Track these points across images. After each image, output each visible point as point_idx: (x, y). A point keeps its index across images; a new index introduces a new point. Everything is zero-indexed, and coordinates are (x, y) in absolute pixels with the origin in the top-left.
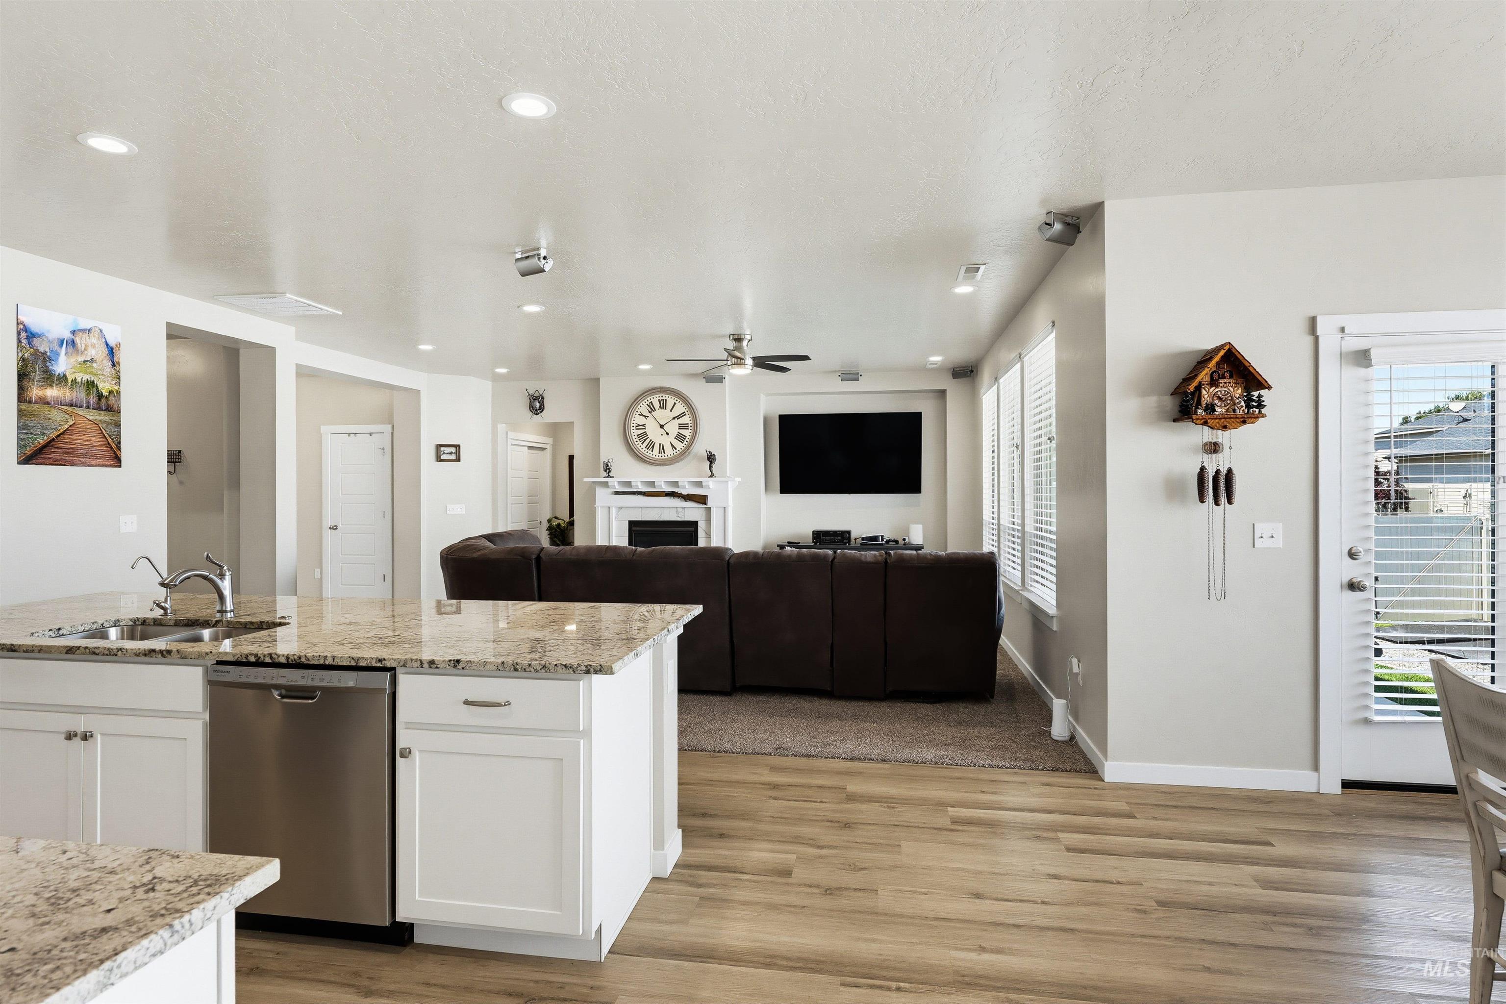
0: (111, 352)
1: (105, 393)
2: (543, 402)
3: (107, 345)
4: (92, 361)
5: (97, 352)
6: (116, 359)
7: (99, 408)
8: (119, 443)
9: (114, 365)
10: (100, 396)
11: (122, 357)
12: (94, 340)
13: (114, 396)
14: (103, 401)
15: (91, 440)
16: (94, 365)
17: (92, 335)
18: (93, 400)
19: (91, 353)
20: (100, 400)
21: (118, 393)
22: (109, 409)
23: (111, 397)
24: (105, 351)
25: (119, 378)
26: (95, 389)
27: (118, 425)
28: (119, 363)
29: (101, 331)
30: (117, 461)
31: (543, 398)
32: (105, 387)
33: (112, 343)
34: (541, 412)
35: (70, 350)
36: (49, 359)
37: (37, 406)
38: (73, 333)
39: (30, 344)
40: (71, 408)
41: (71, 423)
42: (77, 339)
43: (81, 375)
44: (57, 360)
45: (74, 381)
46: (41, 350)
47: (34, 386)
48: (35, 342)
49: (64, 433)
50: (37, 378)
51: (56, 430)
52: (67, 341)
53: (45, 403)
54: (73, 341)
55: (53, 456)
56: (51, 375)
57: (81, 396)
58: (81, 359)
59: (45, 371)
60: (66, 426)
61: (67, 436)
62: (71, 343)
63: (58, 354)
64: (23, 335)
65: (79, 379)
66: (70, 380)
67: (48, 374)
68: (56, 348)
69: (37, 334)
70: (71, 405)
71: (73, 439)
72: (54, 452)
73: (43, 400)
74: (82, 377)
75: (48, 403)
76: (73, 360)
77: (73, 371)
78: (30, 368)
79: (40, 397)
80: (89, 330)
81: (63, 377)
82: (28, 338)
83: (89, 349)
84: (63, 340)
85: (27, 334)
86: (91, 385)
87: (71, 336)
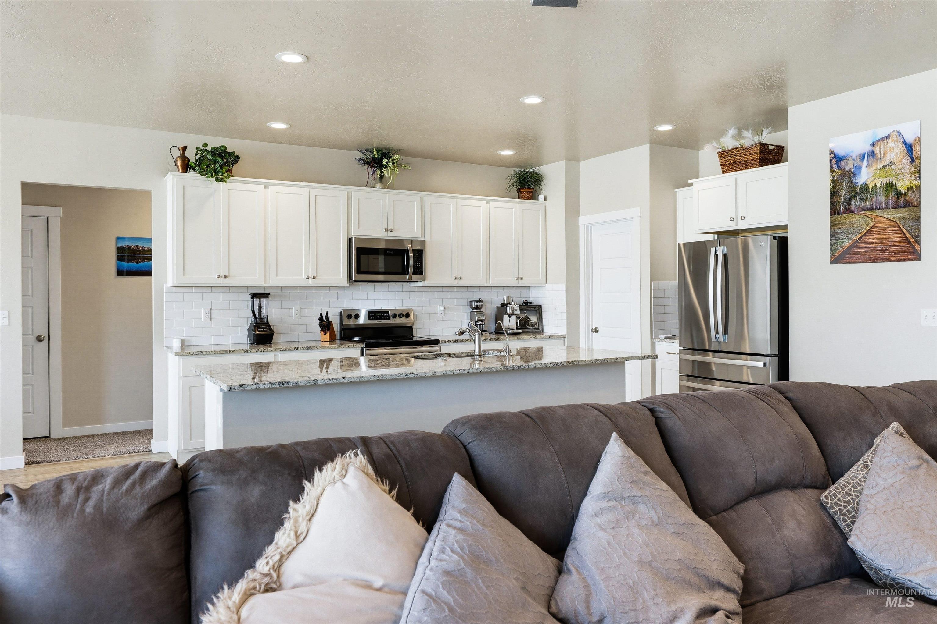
0: (909, 149)
1: (905, 190)
3: (905, 143)
4: (891, 163)
5: (894, 154)
6: (914, 155)
7: (898, 207)
8: (917, 236)
9: (912, 161)
10: (900, 194)
11: (922, 151)
12: (895, 144)
13: (913, 191)
14: (902, 199)
15: (890, 238)
16: (891, 167)
17: (888, 141)
18: (891, 200)
19: (891, 157)
20: (898, 198)
21: (918, 187)
22: (908, 205)
23: (909, 193)
24: (902, 150)
25: (918, 173)
26: (892, 191)
27: (917, 219)
28: (917, 159)
29: (899, 133)
30: (916, 255)
32: (902, 186)
35: (871, 160)
36: (854, 174)
37: (844, 215)
38: (873, 145)
39: (838, 167)
40: (871, 212)
41: (872, 225)
42: (877, 150)
43: (880, 180)
44: (860, 172)
45: (875, 187)
46: (847, 168)
47: (842, 200)
48: (842, 164)
49: (865, 235)
50: (844, 192)
51: (859, 233)
52: (868, 154)
53: (850, 212)
54: (873, 153)
55: (856, 255)
56: (855, 187)
57: (881, 198)
58: (880, 165)
59: (850, 186)
60: (868, 228)
61: (867, 237)
62: (873, 154)
63: (860, 168)
64: (834, 161)
65: (879, 185)
66: (870, 188)
67: (852, 186)
68: (859, 163)
69: (844, 157)
70: (872, 209)
71: (872, 239)
72: (857, 252)
73: (848, 210)
74: (880, 182)
75: (853, 212)
76: (873, 169)
77: (873, 178)
78: (838, 187)
79: (846, 208)
80: (888, 137)
81: (865, 188)
82: (837, 163)
83: (888, 154)
84: (864, 155)
85: (837, 159)
86: (890, 186)
87: (871, 148)
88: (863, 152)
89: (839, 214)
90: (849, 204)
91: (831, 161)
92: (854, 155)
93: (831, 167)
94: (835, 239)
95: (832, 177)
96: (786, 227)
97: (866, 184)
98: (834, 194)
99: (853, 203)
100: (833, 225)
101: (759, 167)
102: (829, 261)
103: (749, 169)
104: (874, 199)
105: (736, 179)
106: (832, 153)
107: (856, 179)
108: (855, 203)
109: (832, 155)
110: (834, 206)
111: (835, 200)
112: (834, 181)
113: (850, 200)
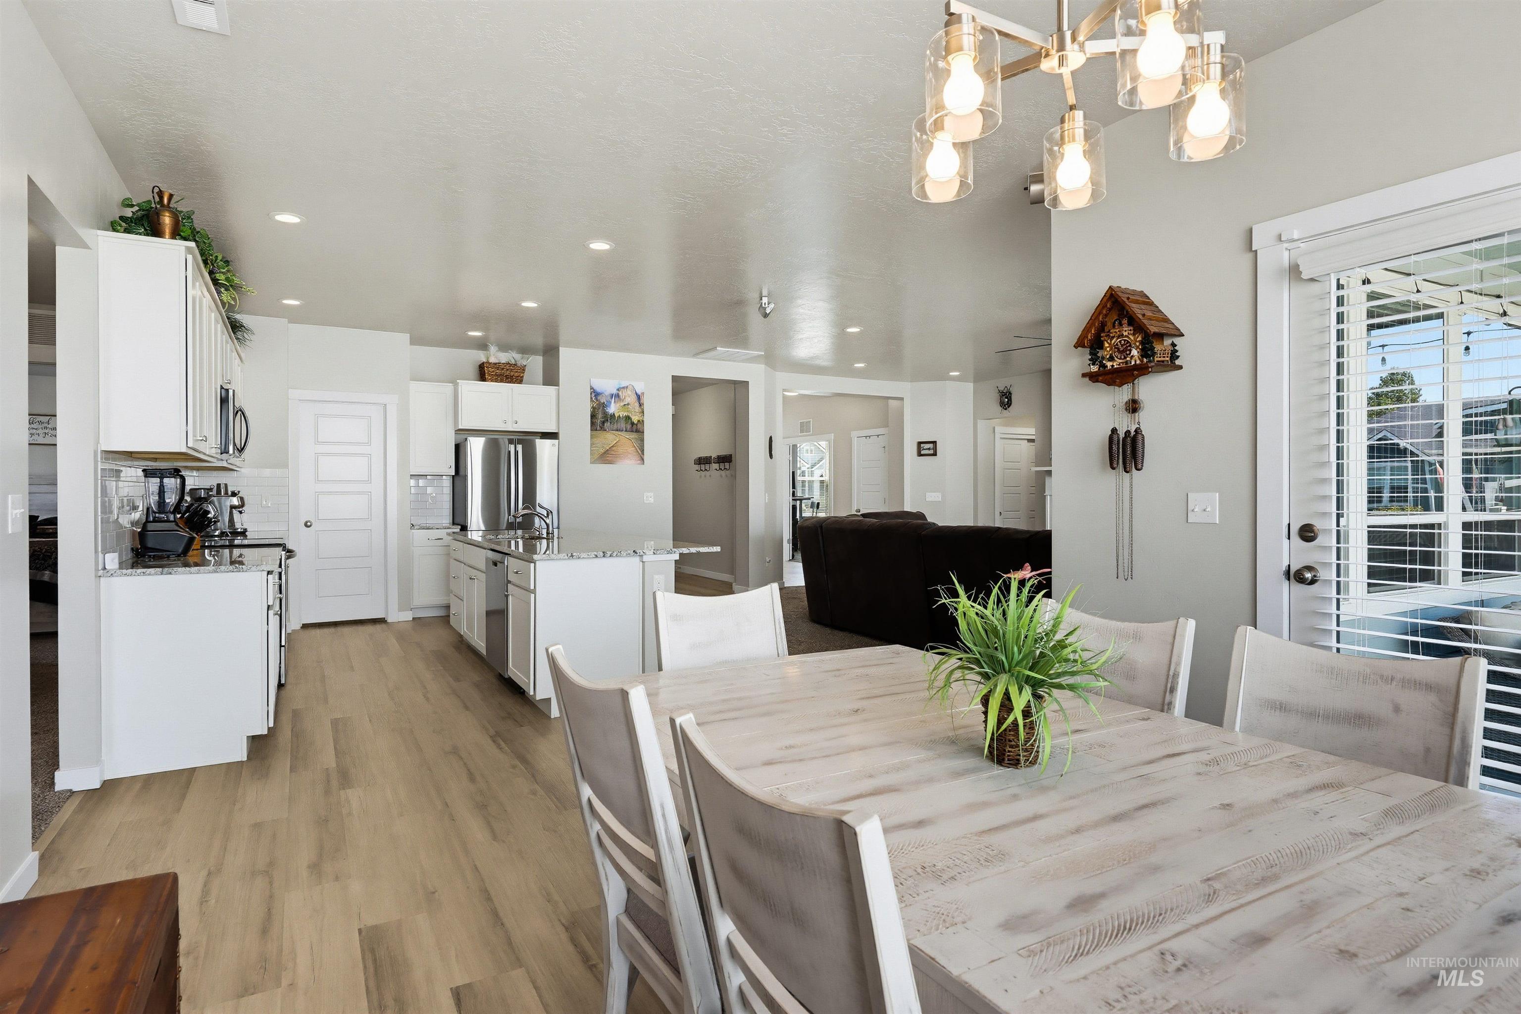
0: (639, 397)
1: (636, 422)
2: (1010, 397)
3: (636, 394)
4: (628, 404)
5: (631, 399)
6: (641, 402)
7: (632, 431)
8: (644, 449)
9: (640, 406)
10: (633, 424)
11: (646, 401)
12: (629, 393)
13: (641, 424)
14: (635, 426)
15: (627, 451)
16: (629, 406)
17: (628, 390)
18: (629, 427)
19: (628, 400)
20: (632, 426)
21: (643, 421)
22: (637, 431)
23: (639, 424)
24: (634, 397)
25: (644, 414)
26: (630, 421)
27: (643, 440)
28: (643, 404)
29: (633, 387)
30: (642, 463)
31: (1010, 393)
32: (635, 419)
33: (639, 392)
34: (1009, 407)
35: (617, 399)
36: (606, 406)
37: (599, 432)
38: (618, 390)
39: (596, 399)
40: (617, 432)
41: (617, 440)
42: (620, 393)
43: (622, 413)
44: (610, 406)
45: (619, 417)
46: (602, 402)
47: (598, 422)
48: (599, 397)
49: (613, 446)
50: (600, 416)
51: (609, 444)
52: (615, 395)
53: (603, 430)
55: (607, 459)
56: (607, 414)
57: (622, 425)
58: (622, 404)
60: (615, 442)
61: (615, 448)
62: (618, 396)
63: (611, 403)
64: (593, 395)
65: (621, 416)
66: (616, 417)
67: (605, 414)
68: (609, 399)
69: (599, 393)
70: (617, 430)
71: (618, 450)
72: (608, 457)
73: (602, 428)
74: (623, 414)
75: (606, 430)
76: (618, 405)
77: (618, 411)
78: (596, 412)
79: (600, 427)
80: (627, 387)
81: (613, 416)
82: (595, 396)
83: (627, 398)
84: (613, 395)
85: (595, 394)
86: (628, 418)
87: (618, 392)
88: (612, 393)
89: (596, 430)
90: (602, 425)
91: (591, 394)
92: (606, 394)
93: (591, 398)
94: (594, 447)
95: (592, 406)
97: (614, 414)
98: (593, 416)
99: (605, 424)
100: (592, 437)
102: (589, 460)
104: (619, 424)
105: (512, 390)
106: (592, 388)
107: (608, 409)
108: (607, 425)
109: (592, 391)
111: (594, 421)
112: (593, 408)
113: (603, 423)
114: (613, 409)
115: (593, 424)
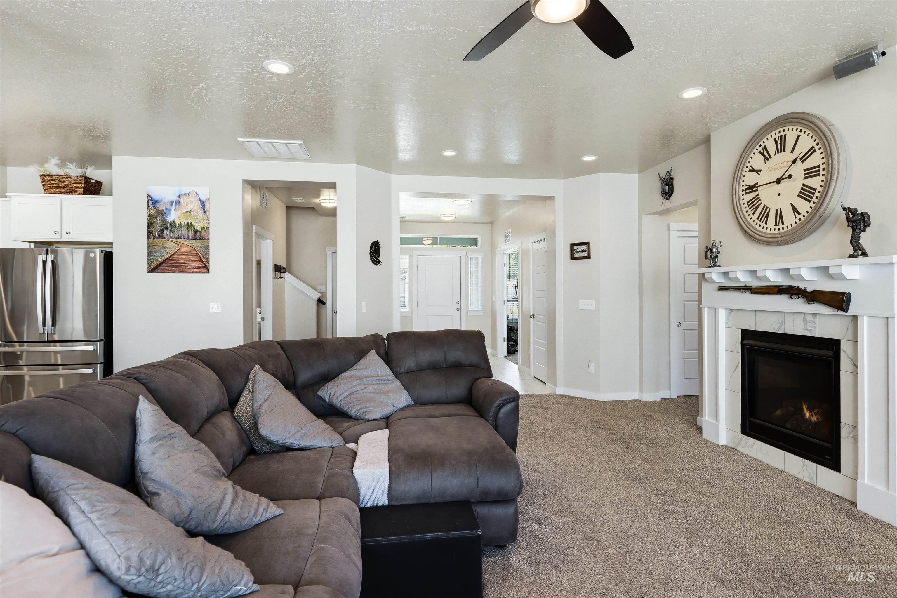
0: (203, 204)
1: (199, 229)
3: (200, 200)
4: (191, 211)
5: (195, 205)
6: (206, 208)
7: (195, 239)
8: (208, 258)
9: (205, 212)
10: (196, 231)
11: (210, 207)
12: (192, 199)
13: (205, 231)
14: (198, 234)
15: (190, 258)
16: (192, 213)
17: (190, 196)
18: (191, 234)
19: (191, 207)
20: (195, 233)
21: (208, 228)
22: (202, 238)
23: (203, 231)
24: (199, 204)
25: (209, 220)
26: (193, 229)
27: (207, 248)
28: (208, 211)
29: (196, 193)
30: (207, 270)
32: (198, 226)
33: (203, 198)
35: (177, 206)
36: (165, 214)
37: (158, 240)
38: (179, 196)
39: (154, 207)
40: (178, 240)
41: (178, 248)
42: (182, 200)
43: (184, 220)
44: (169, 213)
45: (180, 224)
46: (161, 209)
47: (157, 229)
48: (157, 205)
49: (174, 254)
50: (158, 225)
51: (169, 253)
52: (175, 202)
53: (163, 239)
54: (179, 202)
55: (167, 268)
56: (166, 222)
57: (184, 232)
58: (184, 211)
59: (163, 221)
60: (175, 251)
61: (175, 256)
63: (170, 210)
64: (150, 202)
65: (183, 223)
66: (177, 224)
67: (164, 222)
68: (169, 206)
69: (158, 200)
70: (178, 238)
71: (179, 258)
72: (168, 266)
74: (184, 221)
75: (165, 238)
76: (179, 212)
77: (179, 218)
78: (154, 220)
79: (160, 236)
80: (189, 194)
81: (173, 224)
82: (153, 204)
83: (189, 205)
84: (173, 202)
85: (152, 202)
86: (190, 226)
87: (178, 199)
88: (172, 200)
89: (154, 239)
90: (162, 233)
91: (148, 202)
92: (166, 201)
93: (148, 206)
94: (152, 256)
95: (149, 213)
96: (111, 244)
97: (174, 222)
98: (150, 225)
99: (165, 232)
100: (149, 246)
101: (83, 195)
102: (146, 270)
103: (72, 194)
104: (180, 232)
105: (61, 200)
106: (149, 196)
107: (167, 217)
108: (166, 233)
109: (149, 198)
110: (150, 232)
111: (151, 229)
112: (150, 216)
113: (162, 231)
114: (173, 216)
115: (149, 232)
